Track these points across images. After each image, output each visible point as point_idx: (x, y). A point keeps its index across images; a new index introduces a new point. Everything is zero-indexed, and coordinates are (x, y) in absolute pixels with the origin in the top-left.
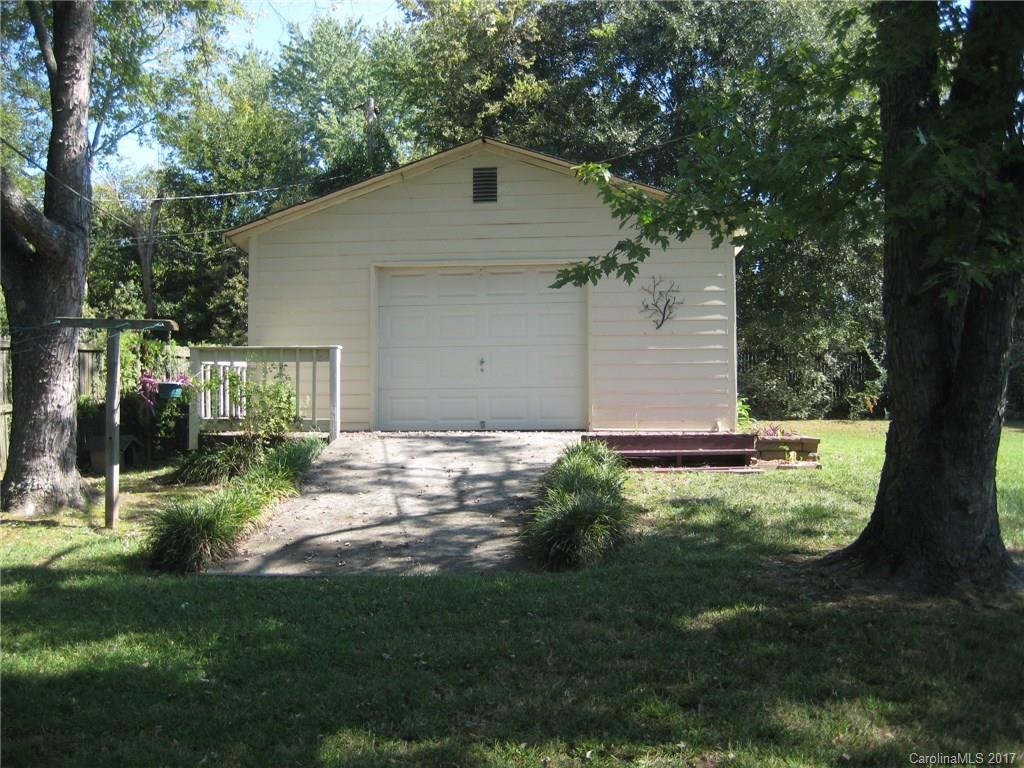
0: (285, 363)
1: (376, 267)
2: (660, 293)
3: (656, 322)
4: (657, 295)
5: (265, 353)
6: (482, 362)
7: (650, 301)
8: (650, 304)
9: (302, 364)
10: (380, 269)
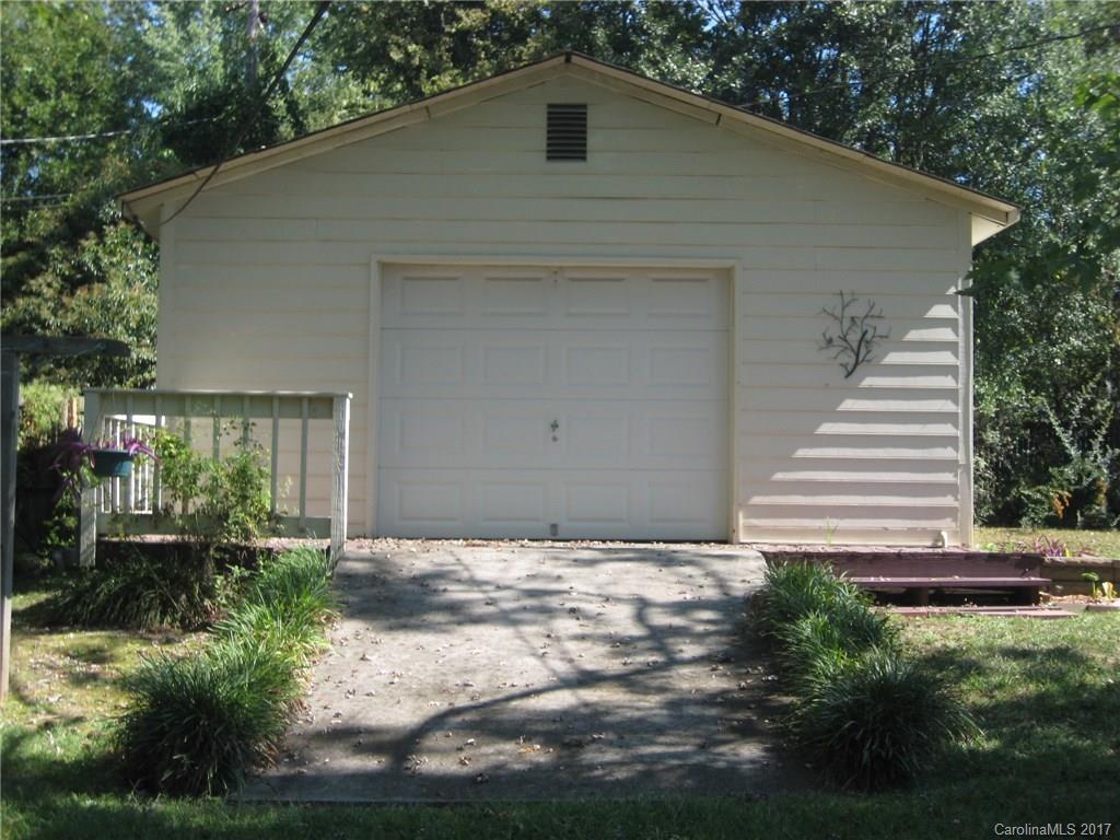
0: (251, 420)
1: (379, 262)
2: (853, 319)
3: (844, 366)
4: (847, 323)
5: (217, 403)
6: (555, 426)
7: (835, 332)
8: (835, 337)
9: (282, 422)
10: (385, 267)
